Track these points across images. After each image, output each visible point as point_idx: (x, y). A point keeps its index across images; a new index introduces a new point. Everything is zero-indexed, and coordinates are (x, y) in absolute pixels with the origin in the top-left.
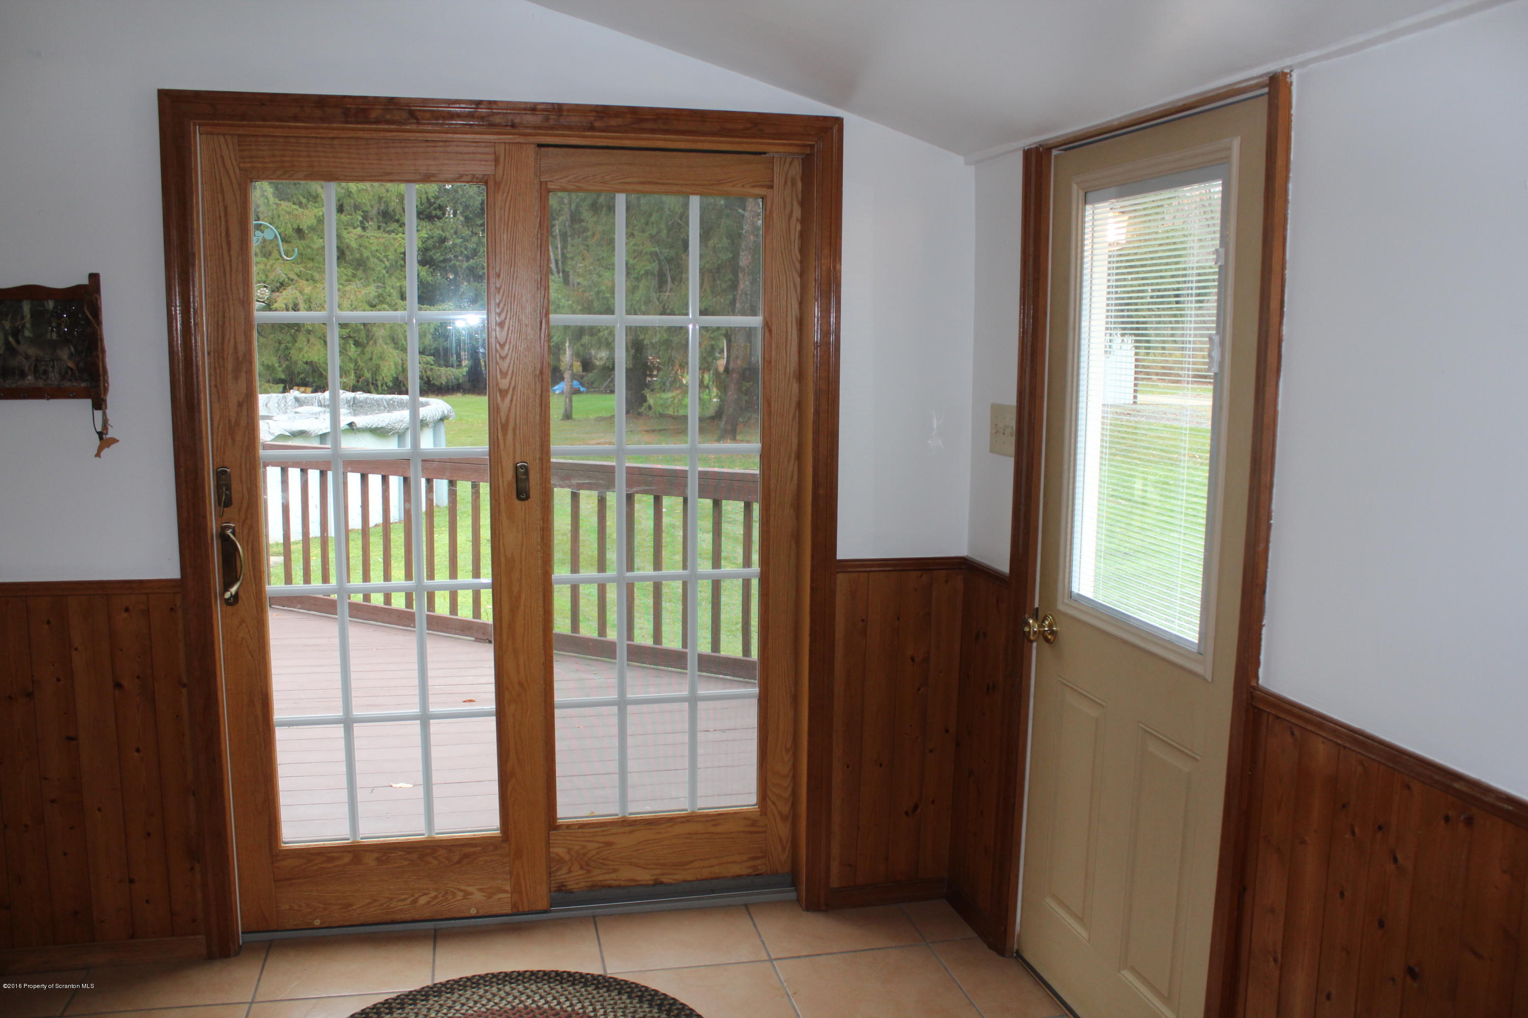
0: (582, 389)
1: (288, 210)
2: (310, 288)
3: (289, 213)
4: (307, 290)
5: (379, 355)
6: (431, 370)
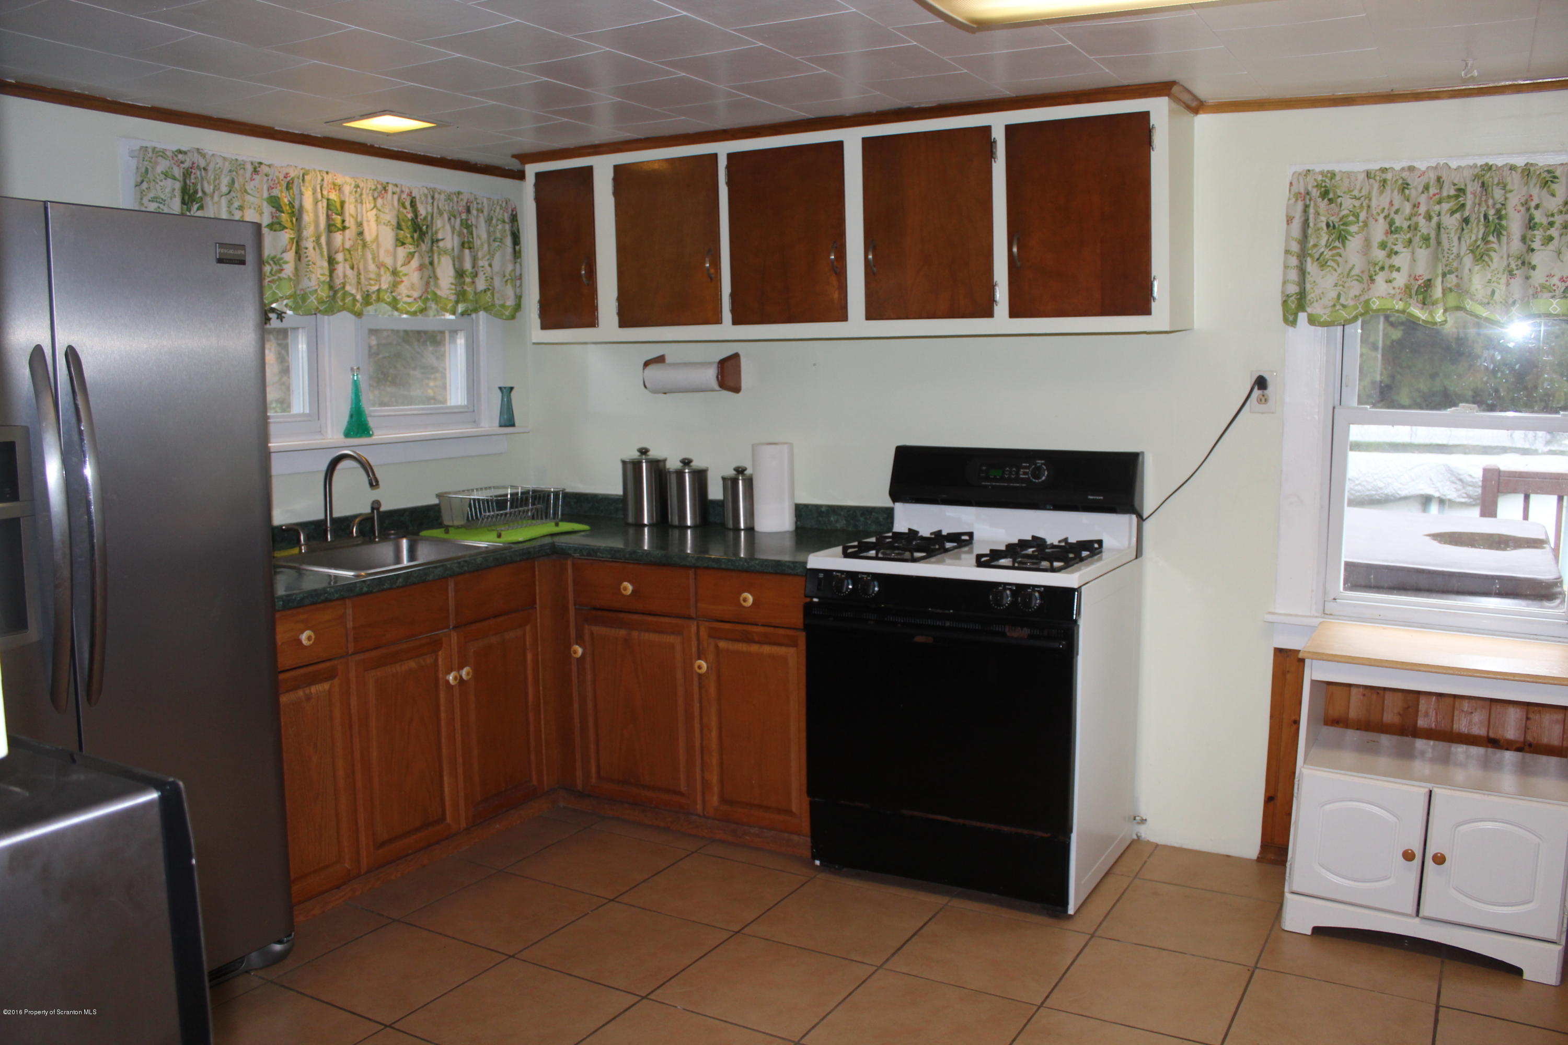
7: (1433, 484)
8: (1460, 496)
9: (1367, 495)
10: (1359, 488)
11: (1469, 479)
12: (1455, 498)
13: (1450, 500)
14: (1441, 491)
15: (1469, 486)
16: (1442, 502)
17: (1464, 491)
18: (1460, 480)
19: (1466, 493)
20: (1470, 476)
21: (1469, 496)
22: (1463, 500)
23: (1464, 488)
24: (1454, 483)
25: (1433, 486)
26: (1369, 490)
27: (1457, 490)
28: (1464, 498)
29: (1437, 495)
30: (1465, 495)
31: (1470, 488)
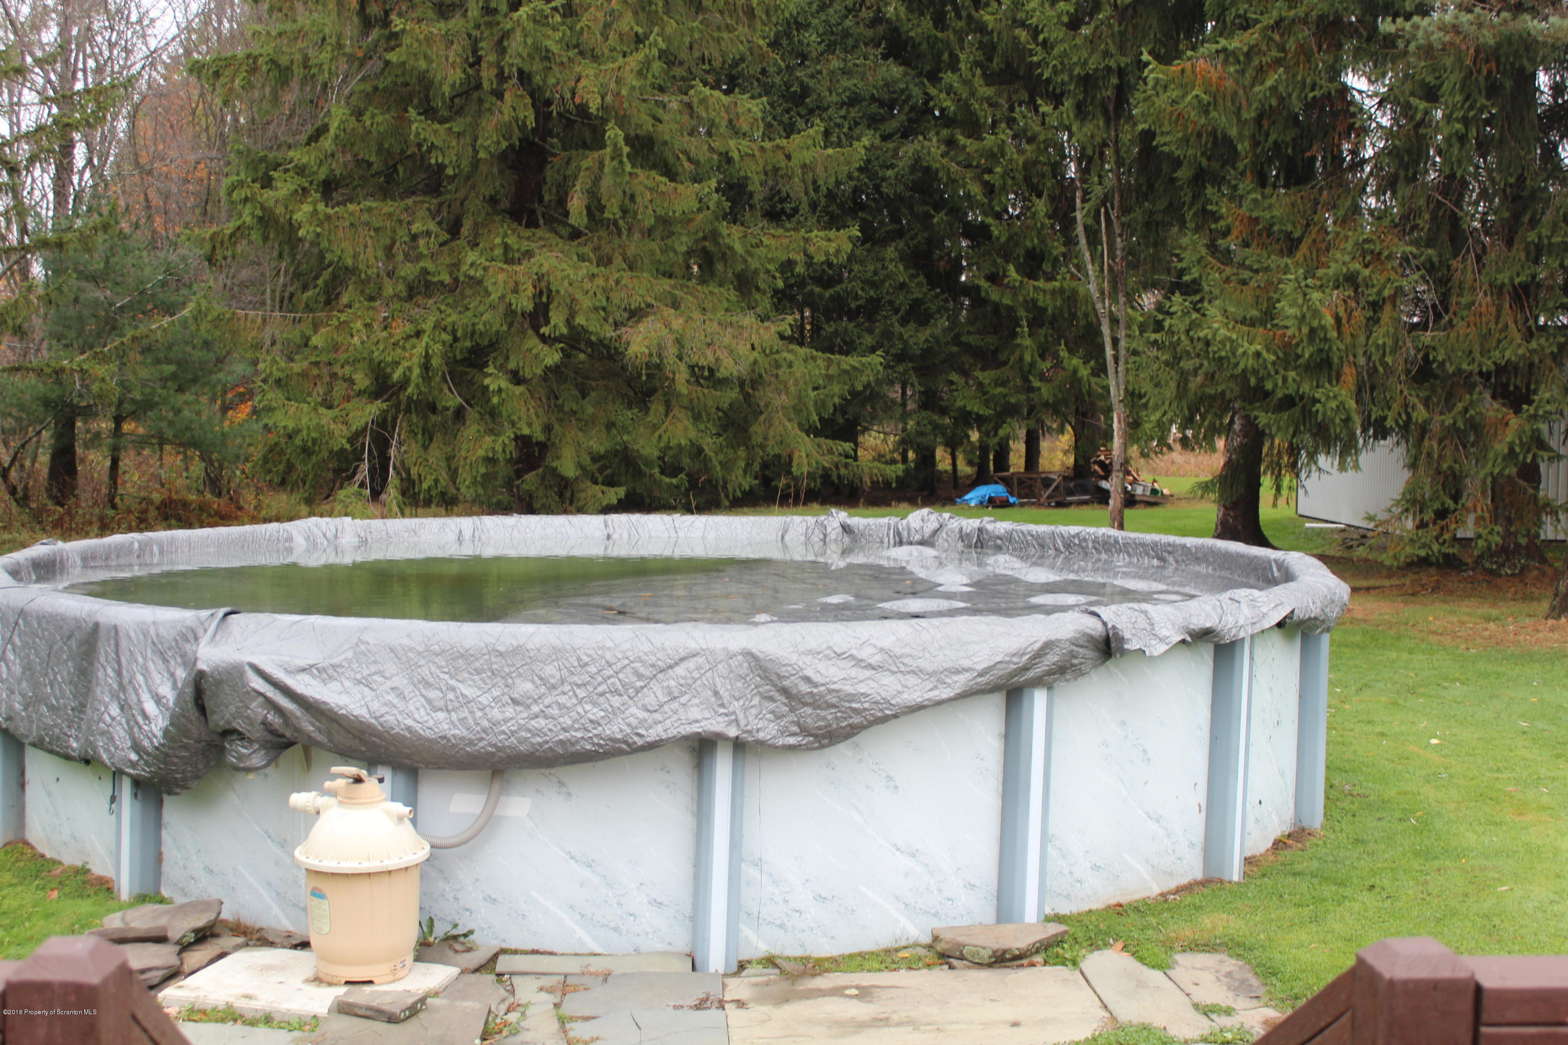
0: (1012, 500)
1: (649, 183)
2: (681, 321)
3: (651, 190)
4: (677, 323)
5: (779, 439)
6: (846, 465)
7: (722, 705)
8: (783, 732)
9: (561, 742)
10: (541, 723)
11: (805, 688)
12: (774, 737)
13: (761, 743)
14: (742, 723)
15: (805, 704)
16: (739, 746)
17: (792, 717)
18: (785, 691)
19: (798, 724)
20: (808, 680)
21: (804, 731)
22: (792, 741)
23: (792, 710)
24: (771, 699)
25: (722, 711)
26: (565, 730)
27: (778, 717)
28: (794, 734)
29: (733, 732)
30: (795, 729)
31: (809, 710)
